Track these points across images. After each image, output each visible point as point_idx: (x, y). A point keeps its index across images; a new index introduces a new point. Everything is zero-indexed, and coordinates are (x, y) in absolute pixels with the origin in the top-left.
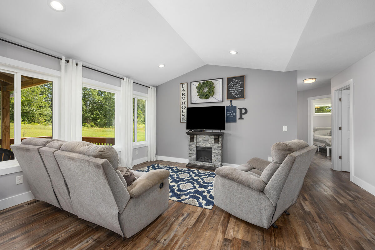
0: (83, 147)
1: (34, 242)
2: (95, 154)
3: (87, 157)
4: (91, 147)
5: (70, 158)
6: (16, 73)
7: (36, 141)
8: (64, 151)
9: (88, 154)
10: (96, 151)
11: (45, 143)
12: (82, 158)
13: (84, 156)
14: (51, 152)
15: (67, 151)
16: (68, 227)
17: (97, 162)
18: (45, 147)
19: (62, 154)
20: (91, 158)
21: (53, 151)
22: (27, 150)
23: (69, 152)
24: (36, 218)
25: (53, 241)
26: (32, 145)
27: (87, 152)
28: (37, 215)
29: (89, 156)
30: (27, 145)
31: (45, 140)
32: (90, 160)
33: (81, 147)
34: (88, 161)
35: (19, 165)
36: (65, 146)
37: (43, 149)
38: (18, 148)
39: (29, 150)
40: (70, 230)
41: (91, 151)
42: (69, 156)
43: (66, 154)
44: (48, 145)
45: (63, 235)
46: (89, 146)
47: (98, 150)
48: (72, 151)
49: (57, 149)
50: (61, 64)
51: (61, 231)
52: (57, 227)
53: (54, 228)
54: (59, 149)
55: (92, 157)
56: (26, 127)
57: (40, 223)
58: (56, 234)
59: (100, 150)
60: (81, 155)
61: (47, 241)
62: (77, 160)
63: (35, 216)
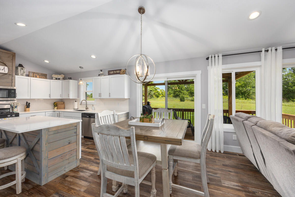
0: (275, 128)
1: (240, 182)
2: (287, 138)
3: (279, 138)
4: (284, 130)
5: (262, 134)
6: (233, 71)
7: (242, 115)
8: (259, 127)
9: (279, 136)
10: (288, 134)
11: (247, 118)
12: (273, 138)
13: (275, 136)
14: (250, 125)
15: (261, 128)
16: (264, 190)
17: (288, 147)
18: (247, 121)
19: (257, 129)
20: (282, 140)
21: (251, 125)
22: (237, 120)
23: (263, 129)
24: (242, 167)
25: (252, 191)
26: (240, 117)
27: (278, 133)
28: (244, 166)
29: (281, 138)
30: (237, 117)
31: (247, 116)
32: (281, 142)
33: (274, 127)
34: (278, 142)
35: (234, 128)
36: (260, 123)
37: (245, 122)
38: (233, 118)
39: (238, 121)
40: (266, 194)
41: (282, 134)
42: (262, 132)
43: (260, 130)
44: (249, 120)
45: (260, 193)
46: (281, 128)
47: (291, 135)
48: (265, 129)
49: (254, 124)
50: (261, 55)
51: (258, 188)
52: (255, 183)
53: (254, 182)
54: (256, 125)
55: (284, 140)
56: (243, 102)
57: (245, 172)
58: (255, 188)
59: (293, 136)
60: (273, 135)
61: (247, 187)
62: (269, 138)
63: (242, 166)
